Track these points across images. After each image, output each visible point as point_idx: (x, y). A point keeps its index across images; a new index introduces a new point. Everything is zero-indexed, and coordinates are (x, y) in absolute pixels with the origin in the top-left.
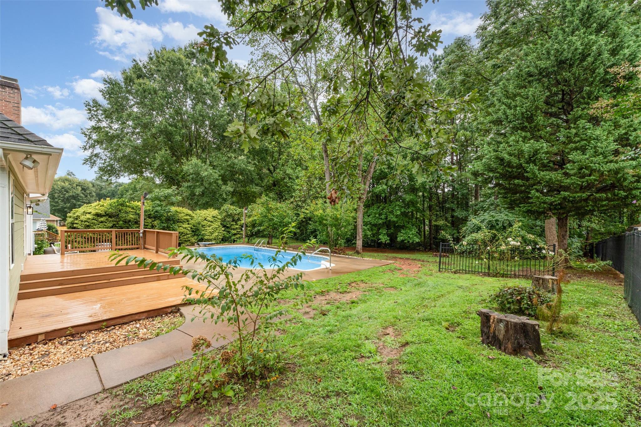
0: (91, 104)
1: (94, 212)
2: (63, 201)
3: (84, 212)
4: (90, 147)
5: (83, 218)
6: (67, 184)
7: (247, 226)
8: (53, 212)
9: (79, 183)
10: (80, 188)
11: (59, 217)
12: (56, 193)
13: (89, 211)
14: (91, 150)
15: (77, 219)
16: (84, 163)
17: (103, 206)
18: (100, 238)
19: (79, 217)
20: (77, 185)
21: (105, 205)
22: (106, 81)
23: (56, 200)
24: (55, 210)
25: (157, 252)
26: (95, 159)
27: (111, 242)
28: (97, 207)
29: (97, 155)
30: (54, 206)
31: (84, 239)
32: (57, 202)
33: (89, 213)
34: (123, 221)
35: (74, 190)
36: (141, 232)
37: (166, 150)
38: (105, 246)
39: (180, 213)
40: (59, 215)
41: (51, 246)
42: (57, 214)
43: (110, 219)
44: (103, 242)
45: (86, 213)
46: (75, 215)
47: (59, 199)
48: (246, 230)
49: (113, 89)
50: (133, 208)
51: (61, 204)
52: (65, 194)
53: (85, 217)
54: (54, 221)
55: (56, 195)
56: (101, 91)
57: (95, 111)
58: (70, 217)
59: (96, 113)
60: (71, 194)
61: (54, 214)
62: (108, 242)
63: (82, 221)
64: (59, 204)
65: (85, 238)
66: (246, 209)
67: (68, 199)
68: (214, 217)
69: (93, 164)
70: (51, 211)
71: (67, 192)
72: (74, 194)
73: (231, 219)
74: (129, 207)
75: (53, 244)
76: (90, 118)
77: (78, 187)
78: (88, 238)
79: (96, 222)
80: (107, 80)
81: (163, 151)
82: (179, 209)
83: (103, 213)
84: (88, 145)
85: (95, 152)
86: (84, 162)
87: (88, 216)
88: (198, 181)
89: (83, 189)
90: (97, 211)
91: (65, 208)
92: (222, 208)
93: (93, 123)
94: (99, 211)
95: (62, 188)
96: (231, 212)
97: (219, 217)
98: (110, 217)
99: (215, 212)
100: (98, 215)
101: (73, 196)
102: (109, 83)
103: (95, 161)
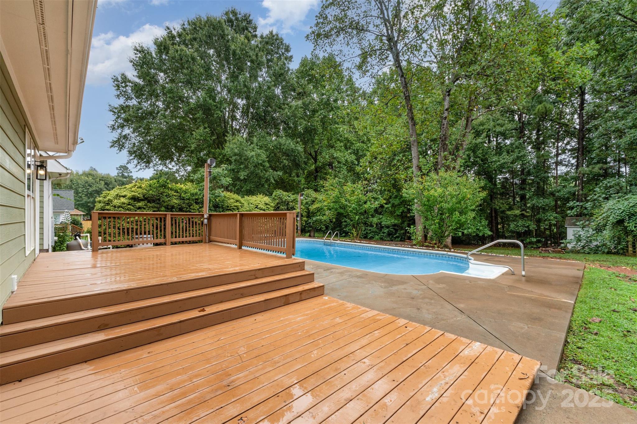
0: (120, 79)
1: (129, 195)
2: (86, 195)
3: (117, 195)
4: (118, 127)
5: (116, 202)
6: (91, 178)
7: (302, 216)
8: (77, 207)
9: (103, 177)
10: (103, 183)
11: (83, 211)
12: (79, 187)
13: (123, 194)
14: (119, 131)
15: (108, 204)
16: (112, 146)
17: (140, 187)
18: (137, 229)
19: (111, 201)
20: (100, 180)
21: (143, 186)
22: (137, 50)
23: (80, 195)
24: (79, 205)
25: (240, 248)
26: (124, 141)
27: (153, 234)
28: (133, 189)
29: (125, 137)
30: (78, 201)
31: (117, 230)
32: (81, 197)
33: (124, 197)
34: (165, 207)
35: (97, 185)
36: (205, 216)
37: (205, 128)
38: (145, 239)
39: (229, 199)
40: (83, 210)
41: (76, 239)
42: (80, 209)
43: (149, 204)
44: (141, 234)
45: (120, 196)
46: (107, 199)
47: (83, 194)
48: (301, 220)
49: (144, 58)
50: (176, 191)
51: (85, 199)
52: (89, 189)
53: (119, 201)
54: (77, 215)
55: (80, 190)
56: (131, 62)
57: (123, 87)
58: (100, 202)
59: (124, 90)
60: (94, 189)
61: (77, 209)
62: (149, 234)
63: (115, 207)
64: (83, 199)
65: (119, 229)
66: (302, 195)
67: (91, 194)
68: (266, 204)
69: (121, 147)
70: (75, 205)
71: (91, 186)
72: (97, 189)
73: (286, 207)
74: (171, 189)
75: (79, 236)
76: (118, 96)
77: (101, 182)
78: (123, 229)
79: (132, 207)
80: (138, 48)
81: (202, 128)
82: (228, 194)
83: (141, 196)
84: (117, 124)
85: (124, 133)
86: (111, 144)
87: (123, 200)
88: (242, 163)
89: (106, 184)
90: (133, 194)
91: (89, 202)
92: (274, 194)
93: (121, 101)
94: (136, 194)
95: (86, 183)
96: (285, 198)
97: (272, 204)
98: (149, 202)
99: (267, 199)
100: (134, 199)
101: (96, 190)
102: (140, 52)
103: (123, 143)
